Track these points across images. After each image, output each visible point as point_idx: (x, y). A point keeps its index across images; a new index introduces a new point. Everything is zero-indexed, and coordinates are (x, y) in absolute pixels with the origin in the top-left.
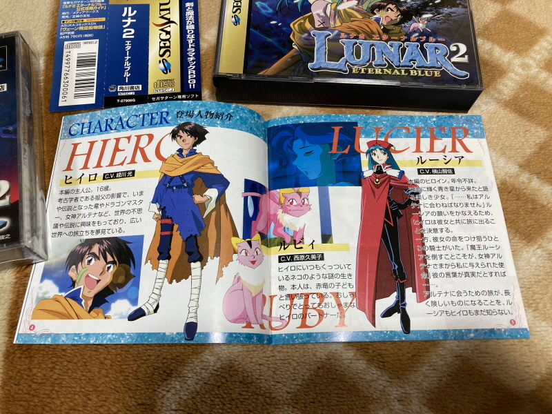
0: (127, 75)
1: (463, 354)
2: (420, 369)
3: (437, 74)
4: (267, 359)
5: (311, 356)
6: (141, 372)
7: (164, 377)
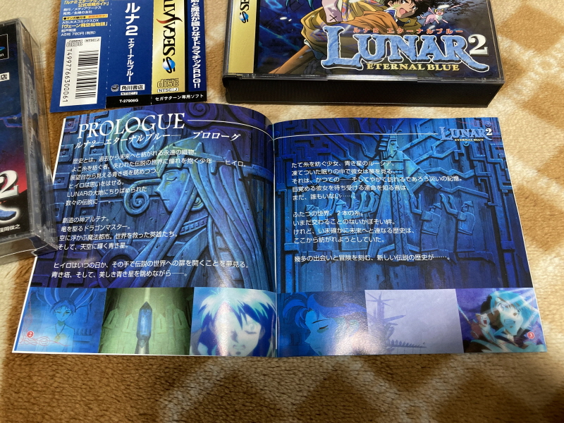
0: (130, 74)
1: (475, 367)
2: (430, 381)
3: (455, 68)
4: (271, 369)
5: (318, 367)
6: (142, 381)
7: (165, 386)
